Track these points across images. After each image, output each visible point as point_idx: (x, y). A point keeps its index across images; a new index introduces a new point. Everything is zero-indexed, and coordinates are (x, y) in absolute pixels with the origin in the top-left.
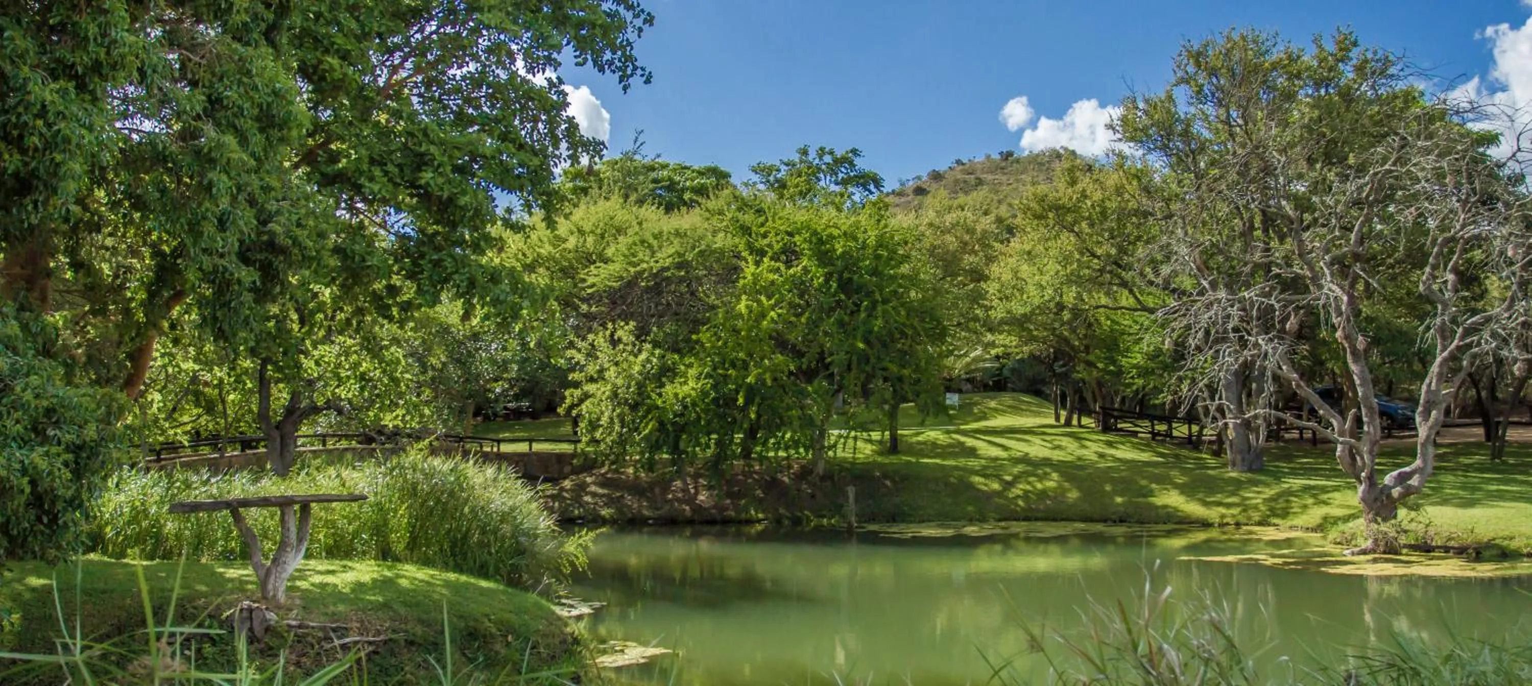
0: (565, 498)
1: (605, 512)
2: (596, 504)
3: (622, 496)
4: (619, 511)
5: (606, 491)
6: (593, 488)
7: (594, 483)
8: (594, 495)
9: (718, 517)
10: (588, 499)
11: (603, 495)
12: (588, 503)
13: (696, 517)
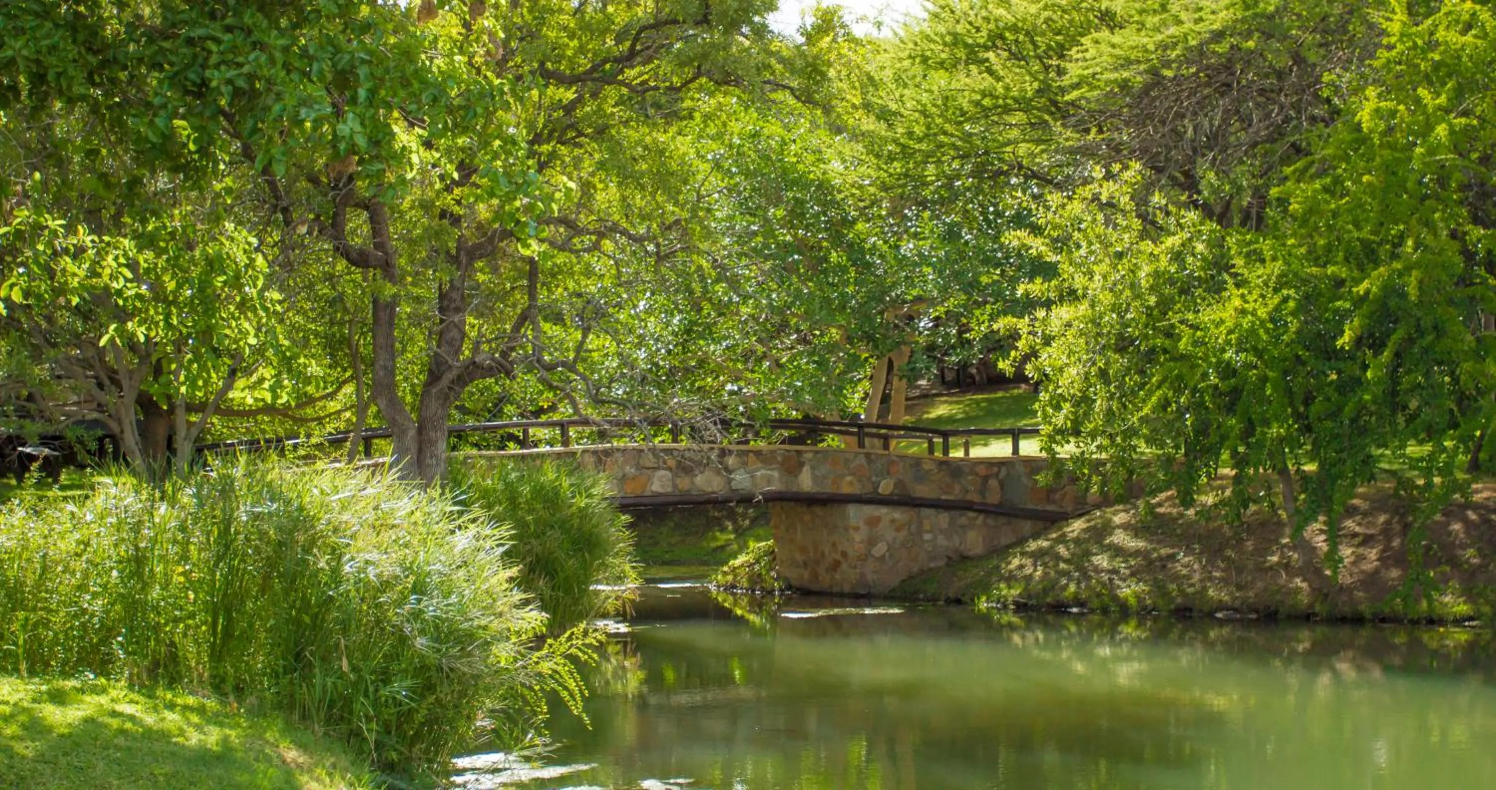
0: (1058, 558)
1: (1128, 591)
2: (1115, 571)
3: (1172, 557)
4: (1159, 588)
5: (1141, 544)
6: (1120, 538)
7: (1125, 527)
8: (1117, 551)
9: (1365, 608)
10: (1102, 561)
11: (1137, 553)
12: (1097, 570)
13: (1318, 608)
